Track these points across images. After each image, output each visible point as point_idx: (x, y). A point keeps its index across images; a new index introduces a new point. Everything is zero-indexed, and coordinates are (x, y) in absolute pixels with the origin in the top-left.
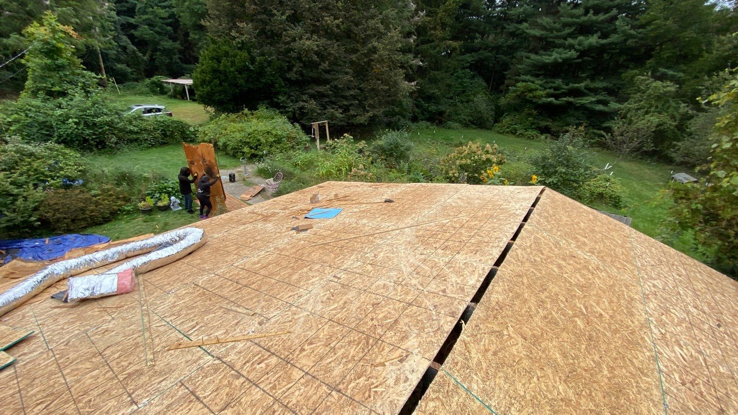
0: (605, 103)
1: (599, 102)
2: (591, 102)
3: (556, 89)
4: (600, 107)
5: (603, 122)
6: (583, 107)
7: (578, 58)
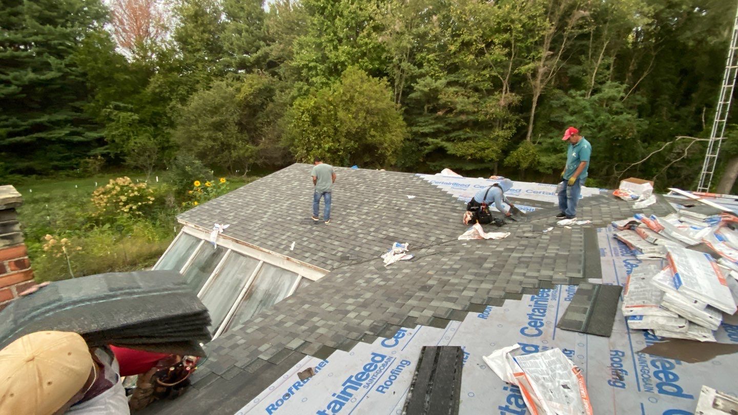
0: (79, 134)
1: (73, 134)
2: (67, 135)
3: (15, 126)
4: (77, 139)
5: (89, 151)
6: (60, 141)
7: (21, 93)
